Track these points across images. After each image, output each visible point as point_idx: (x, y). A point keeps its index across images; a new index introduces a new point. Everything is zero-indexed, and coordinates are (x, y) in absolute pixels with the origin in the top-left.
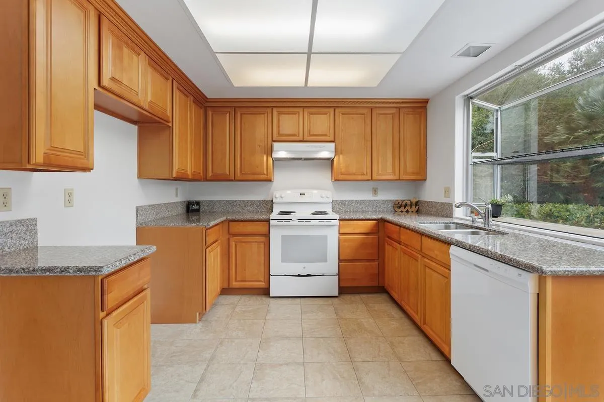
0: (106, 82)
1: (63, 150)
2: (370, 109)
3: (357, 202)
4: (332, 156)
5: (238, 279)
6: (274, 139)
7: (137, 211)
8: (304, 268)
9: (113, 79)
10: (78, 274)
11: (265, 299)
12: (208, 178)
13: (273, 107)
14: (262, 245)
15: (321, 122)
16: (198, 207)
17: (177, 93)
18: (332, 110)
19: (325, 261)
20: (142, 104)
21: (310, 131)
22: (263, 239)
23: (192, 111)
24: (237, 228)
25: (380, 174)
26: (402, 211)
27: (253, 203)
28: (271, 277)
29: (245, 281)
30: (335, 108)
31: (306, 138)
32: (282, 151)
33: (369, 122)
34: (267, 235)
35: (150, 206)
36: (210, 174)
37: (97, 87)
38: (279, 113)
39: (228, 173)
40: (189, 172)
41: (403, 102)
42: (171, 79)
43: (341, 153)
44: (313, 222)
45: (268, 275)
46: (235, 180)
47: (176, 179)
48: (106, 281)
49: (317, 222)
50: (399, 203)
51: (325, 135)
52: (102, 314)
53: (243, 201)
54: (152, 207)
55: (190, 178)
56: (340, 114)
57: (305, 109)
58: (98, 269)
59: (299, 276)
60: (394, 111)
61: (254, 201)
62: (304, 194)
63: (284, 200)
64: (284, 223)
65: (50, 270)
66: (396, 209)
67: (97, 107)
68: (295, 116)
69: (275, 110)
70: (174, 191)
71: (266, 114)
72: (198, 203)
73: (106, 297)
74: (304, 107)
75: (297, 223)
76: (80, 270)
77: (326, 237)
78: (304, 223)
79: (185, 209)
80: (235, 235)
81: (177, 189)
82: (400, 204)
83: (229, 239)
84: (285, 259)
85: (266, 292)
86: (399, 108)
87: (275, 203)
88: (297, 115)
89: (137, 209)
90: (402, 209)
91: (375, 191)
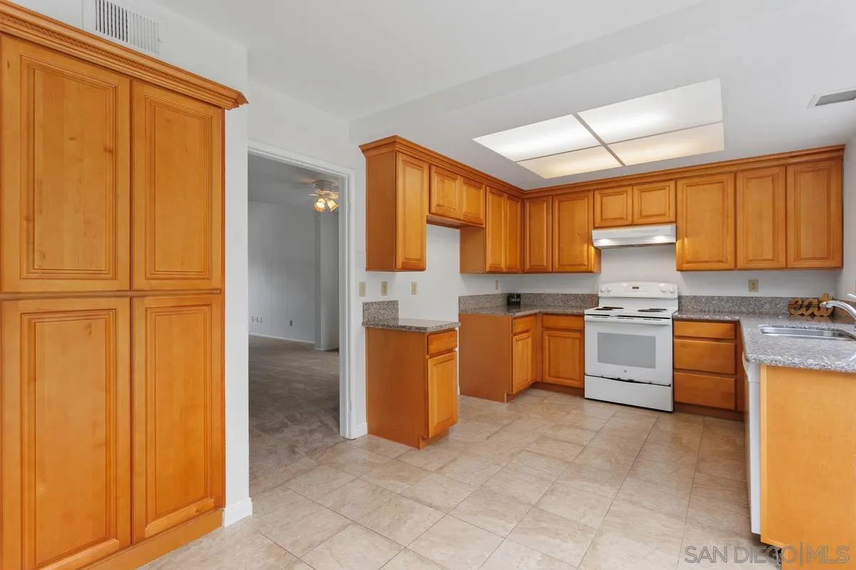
0: (433, 210)
1: (410, 259)
2: (733, 175)
3: (720, 298)
4: (673, 240)
5: (552, 374)
6: (596, 226)
7: (459, 300)
8: (625, 371)
9: (438, 205)
10: (416, 330)
11: (579, 400)
12: (526, 271)
13: (594, 190)
14: (577, 342)
15: (658, 200)
16: (518, 300)
17: (490, 197)
18: (672, 184)
19: (653, 366)
20: (458, 217)
21: (641, 212)
22: (577, 335)
23: (506, 206)
24: (551, 322)
25: (751, 261)
26: (802, 315)
27: (576, 296)
28: (586, 377)
29: (559, 377)
30: (676, 180)
31: (636, 221)
32: (603, 239)
33: (730, 190)
34: (582, 331)
35: (470, 296)
36: (528, 266)
37: (428, 214)
38: (602, 196)
39: (545, 264)
40: (503, 265)
41: (791, 157)
42: (484, 186)
43: (686, 236)
44: (635, 320)
45: (583, 374)
46: (552, 272)
47: (490, 272)
48: (429, 337)
49: (641, 320)
50: (797, 302)
51: (664, 215)
52: (427, 357)
53: (565, 295)
54: (473, 297)
55: (504, 271)
56: (685, 187)
57: (635, 187)
58: (425, 329)
59: (619, 380)
60: (776, 170)
61: (578, 295)
62: (638, 288)
63: (612, 294)
64: (600, 319)
65: (404, 327)
66: (792, 311)
67: (429, 222)
68: (622, 196)
69: (597, 192)
70: (494, 284)
71: (586, 199)
72: (519, 296)
73: (430, 347)
74: (633, 185)
75: (616, 319)
76: (417, 328)
77: (654, 338)
78: (625, 320)
79: (506, 301)
80: (549, 329)
81: (497, 282)
82: (800, 303)
83: (542, 332)
84: (601, 359)
85: (579, 392)
86: (786, 166)
87: (600, 297)
88: (625, 195)
89: (460, 298)
90: (803, 311)
91: (753, 285)
